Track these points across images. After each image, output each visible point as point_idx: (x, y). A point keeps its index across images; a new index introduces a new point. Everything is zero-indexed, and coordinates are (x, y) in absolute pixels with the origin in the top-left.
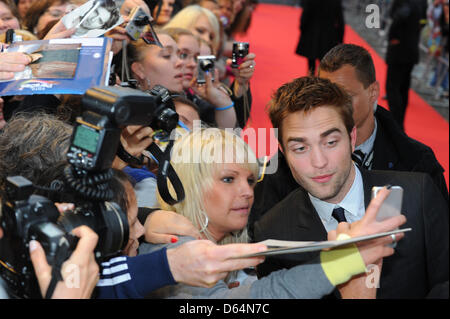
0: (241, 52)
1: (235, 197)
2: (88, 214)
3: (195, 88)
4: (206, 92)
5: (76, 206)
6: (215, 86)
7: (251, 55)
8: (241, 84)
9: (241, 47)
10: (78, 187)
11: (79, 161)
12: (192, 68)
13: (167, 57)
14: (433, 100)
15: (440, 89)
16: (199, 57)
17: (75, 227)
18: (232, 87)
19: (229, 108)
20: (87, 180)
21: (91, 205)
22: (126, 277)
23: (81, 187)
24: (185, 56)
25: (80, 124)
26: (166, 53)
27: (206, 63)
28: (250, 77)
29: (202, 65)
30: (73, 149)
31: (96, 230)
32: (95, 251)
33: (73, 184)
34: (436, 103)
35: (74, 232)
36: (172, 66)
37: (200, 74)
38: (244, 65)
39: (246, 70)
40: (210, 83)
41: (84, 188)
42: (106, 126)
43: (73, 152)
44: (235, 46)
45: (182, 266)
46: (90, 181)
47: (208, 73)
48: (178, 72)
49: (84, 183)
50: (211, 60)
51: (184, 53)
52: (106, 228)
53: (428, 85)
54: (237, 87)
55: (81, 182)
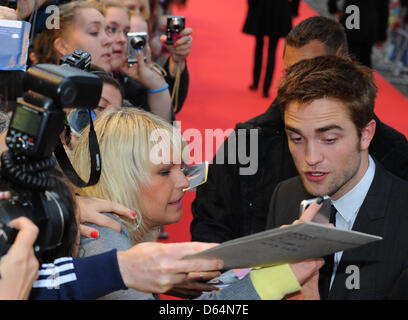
0: (177, 27)
1: (172, 191)
2: (26, 204)
3: (125, 69)
4: (139, 73)
5: (13, 195)
6: (147, 66)
7: (187, 30)
8: (176, 62)
9: (176, 22)
10: (18, 173)
11: (18, 146)
12: (121, 43)
13: (95, 34)
14: (393, 76)
15: (400, 64)
16: (129, 34)
17: (13, 218)
18: (166, 67)
19: (164, 90)
20: (27, 167)
21: (30, 194)
22: (72, 277)
23: (21, 174)
24: (114, 30)
25: (21, 105)
26: (94, 29)
27: (137, 40)
28: (187, 55)
29: (132, 42)
30: (13, 132)
31: (36, 222)
32: (34, 246)
33: (13, 170)
34: (397, 80)
35: (12, 224)
36: (99, 45)
37: (131, 52)
38: (180, 41)
39: (183, 47)
40: (142, 63)
41: (24, 176)
42: (50, 108)
43: (12, 136)
44: (170, 20)
45: (133, 266)
46: (31, 168)
47: (140, 52)
48: (105, 50)
49: (24, 170)
50: (142, 37)
51: (113, 28)
52: (47, 220)
53: (387, 60)
54: (172, 66)
55: (21, 169)
